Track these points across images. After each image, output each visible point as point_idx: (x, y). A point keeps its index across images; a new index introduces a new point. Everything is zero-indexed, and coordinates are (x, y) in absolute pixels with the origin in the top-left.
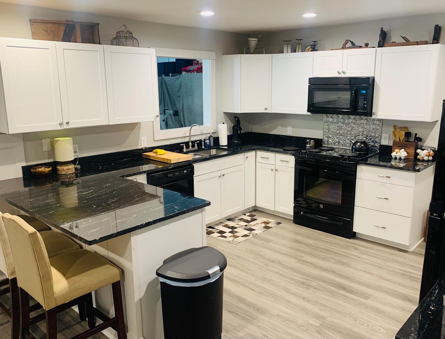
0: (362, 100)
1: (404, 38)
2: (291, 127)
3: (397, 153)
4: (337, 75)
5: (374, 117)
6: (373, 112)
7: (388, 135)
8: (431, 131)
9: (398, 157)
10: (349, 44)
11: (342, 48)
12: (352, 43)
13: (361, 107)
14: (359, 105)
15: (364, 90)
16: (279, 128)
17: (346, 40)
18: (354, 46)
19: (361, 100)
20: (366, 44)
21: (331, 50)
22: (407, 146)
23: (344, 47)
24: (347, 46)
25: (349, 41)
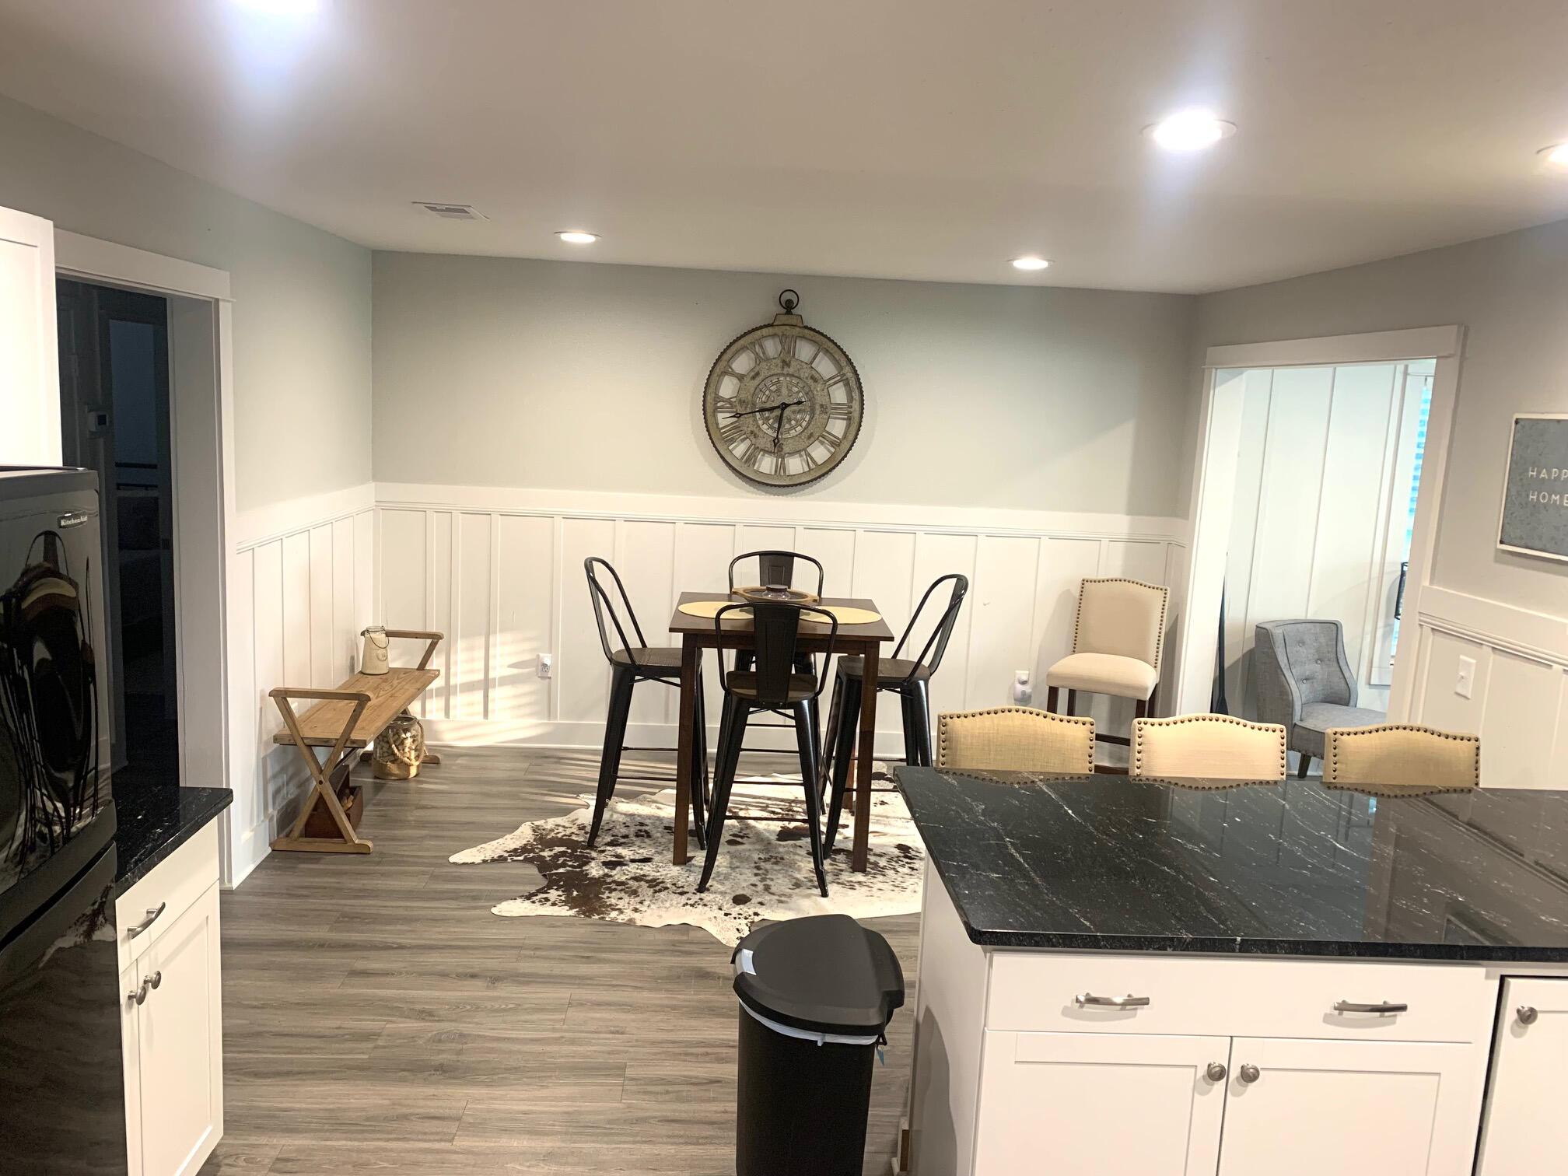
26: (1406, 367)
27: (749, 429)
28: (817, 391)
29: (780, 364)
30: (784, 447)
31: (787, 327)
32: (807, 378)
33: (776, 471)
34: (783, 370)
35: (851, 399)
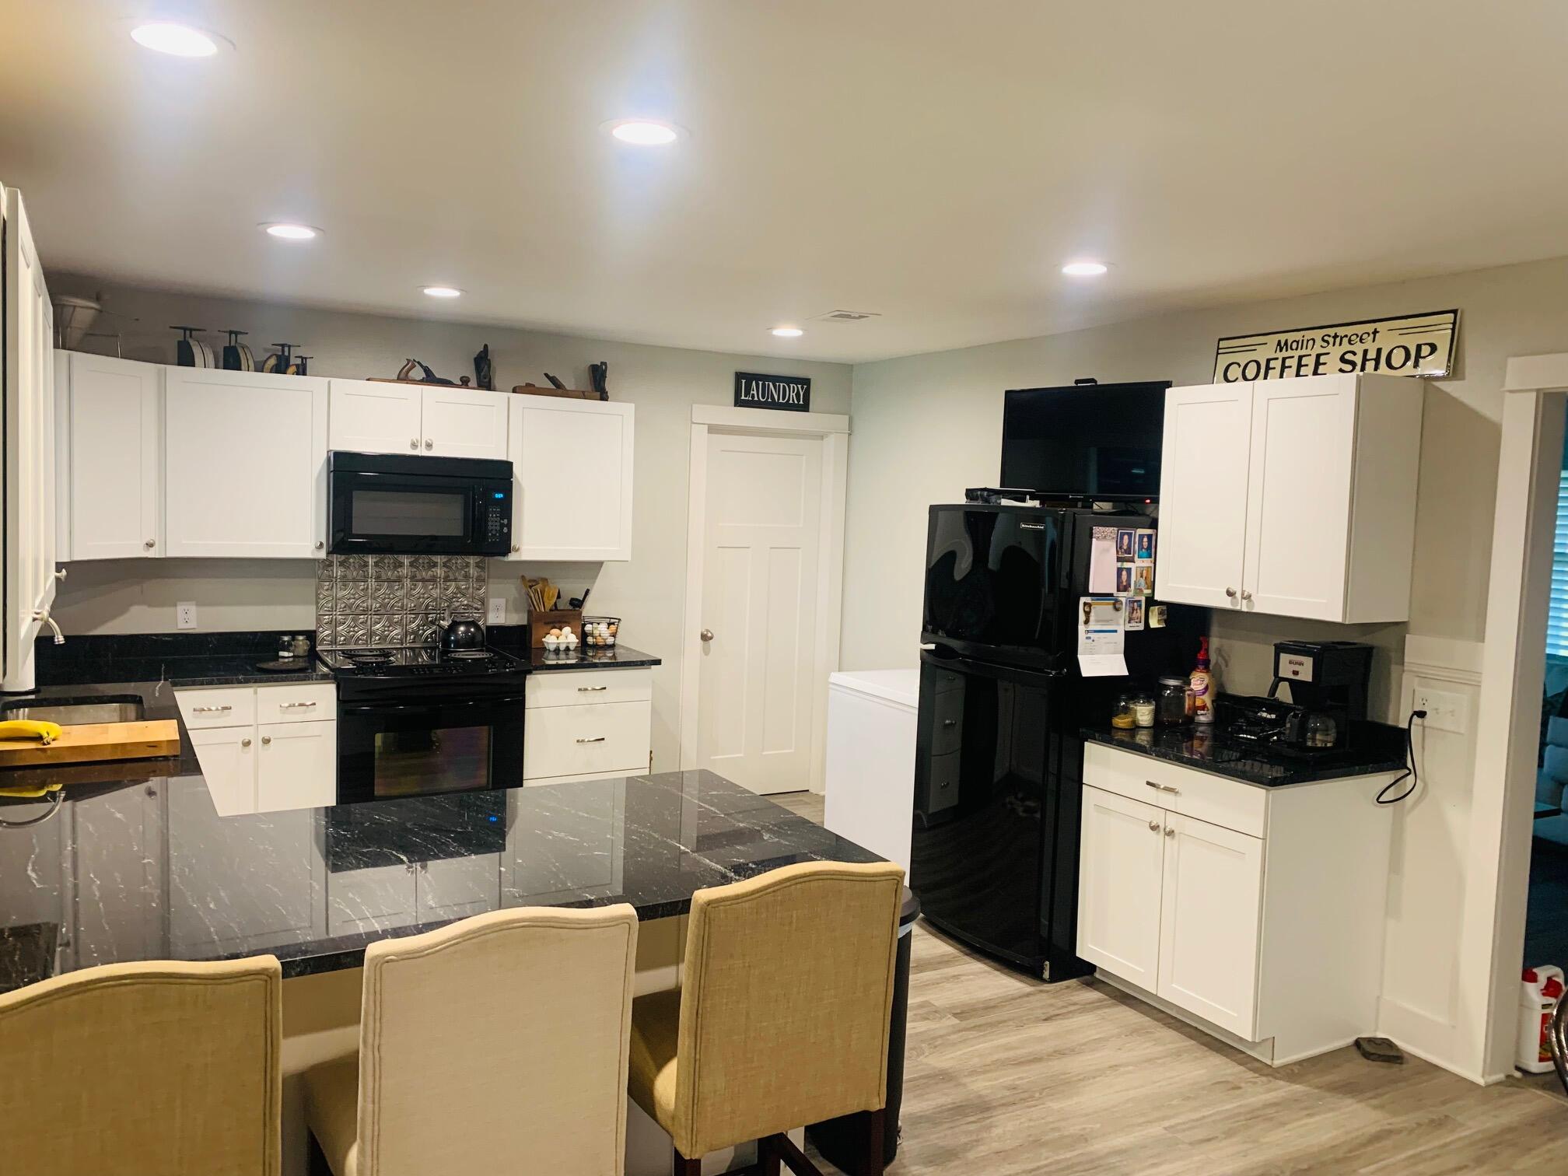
0: (496, 517)
1: (553, 380)
2: (194, 602)
3: (558, 638)
4: (410, 452)
5: (512, 557)
6: (512, 545)
7: (504, 600)
8: (594, 582)
9: (562, 647)
10: (418, 373)
11: (398, 379)
12: (427, 370)
13: (494, 532)
14: (490, 528)
15: (499, 492)
16: (136, 610)
17: (408, 361)
18: (430, 379)
19: (492, 517)
20: (464, 379)
21: (368, 380)
22: (564, 620)
23: (403, 378)
24: (413, 374)
25: (416, 364)
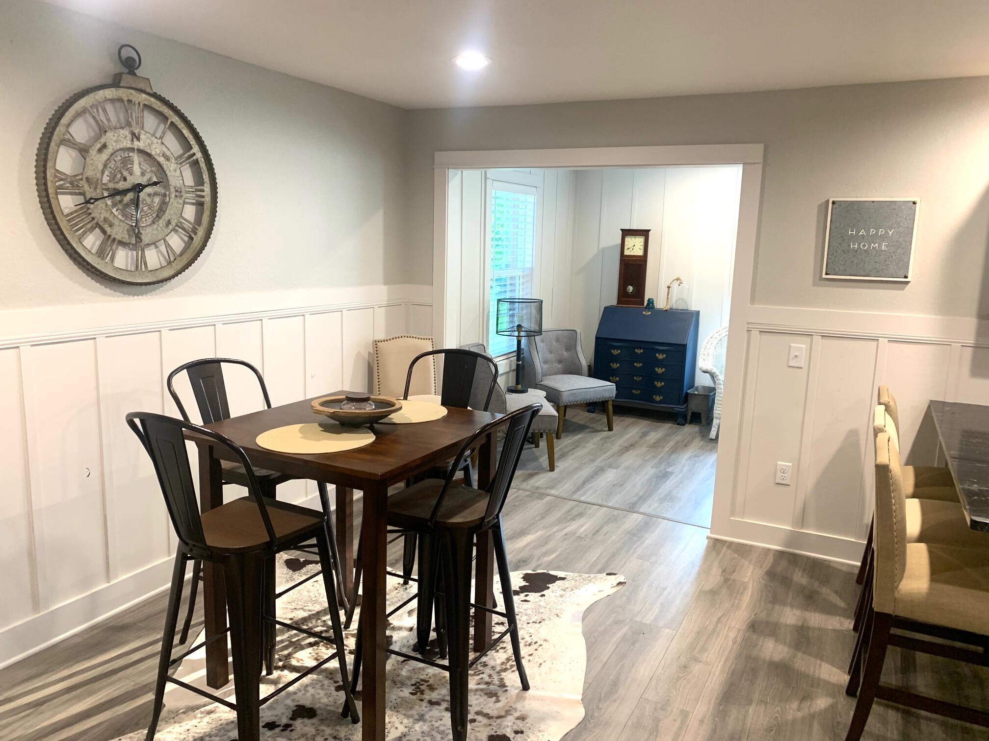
26: (485, 172)
27: (102, 216)
28: (170, 170)
29: (129, 137)
30: (143, 237)
31: (132, 91)
32: (158, 155)
33: (137, 266)
34: (132, 144)
35: (199, 181)
